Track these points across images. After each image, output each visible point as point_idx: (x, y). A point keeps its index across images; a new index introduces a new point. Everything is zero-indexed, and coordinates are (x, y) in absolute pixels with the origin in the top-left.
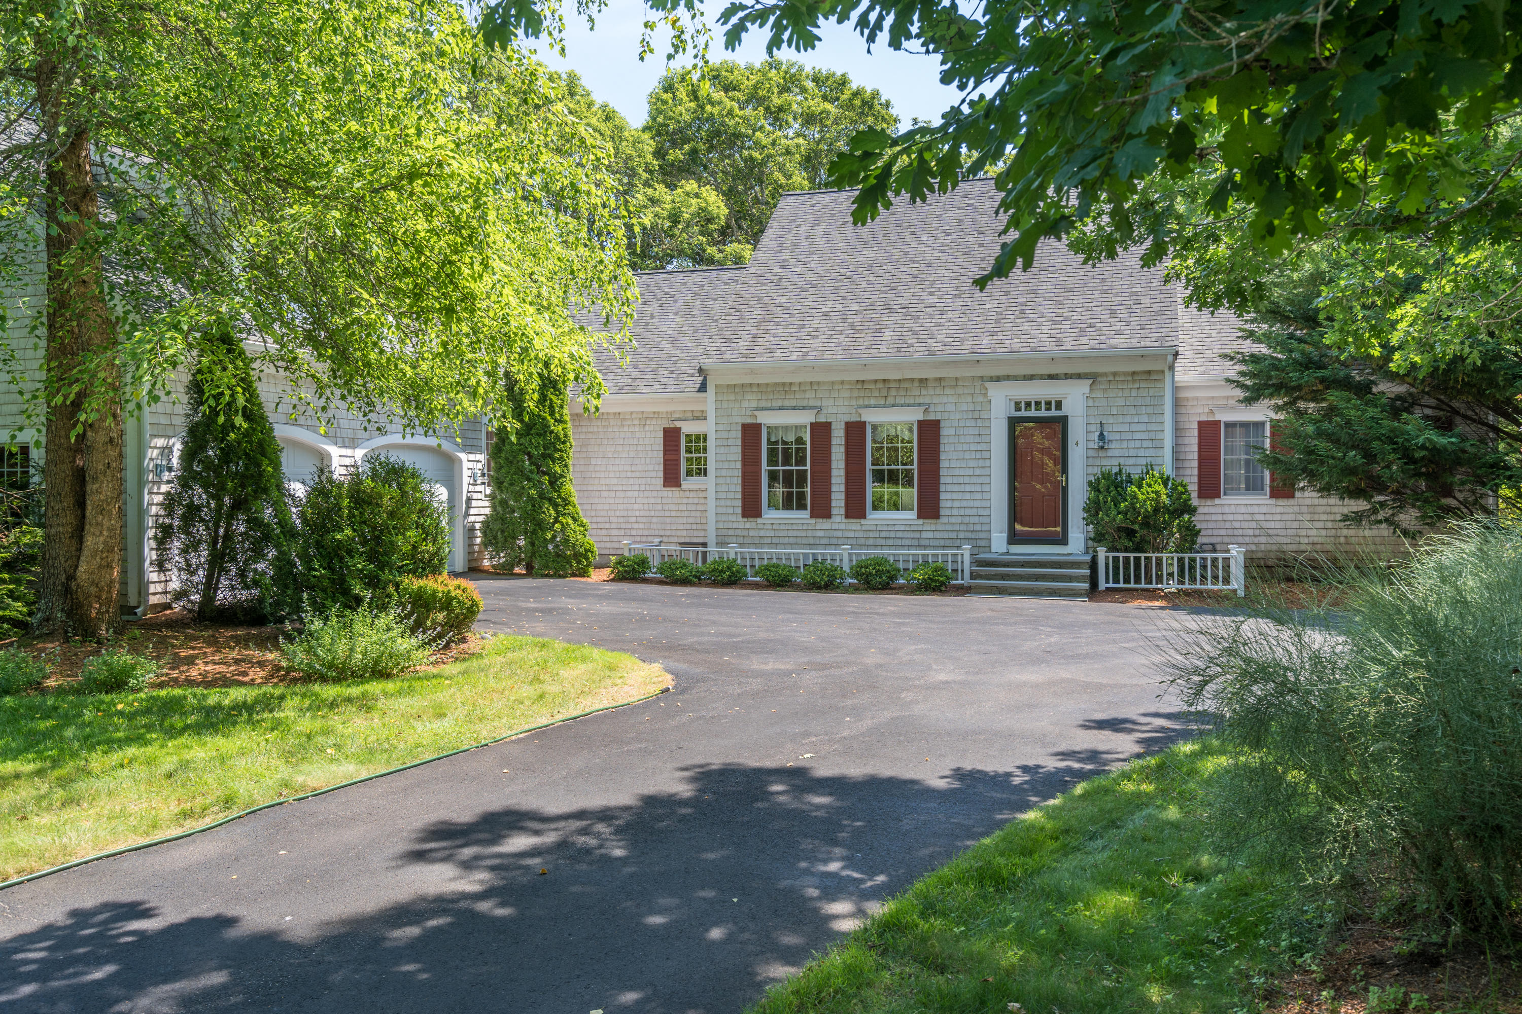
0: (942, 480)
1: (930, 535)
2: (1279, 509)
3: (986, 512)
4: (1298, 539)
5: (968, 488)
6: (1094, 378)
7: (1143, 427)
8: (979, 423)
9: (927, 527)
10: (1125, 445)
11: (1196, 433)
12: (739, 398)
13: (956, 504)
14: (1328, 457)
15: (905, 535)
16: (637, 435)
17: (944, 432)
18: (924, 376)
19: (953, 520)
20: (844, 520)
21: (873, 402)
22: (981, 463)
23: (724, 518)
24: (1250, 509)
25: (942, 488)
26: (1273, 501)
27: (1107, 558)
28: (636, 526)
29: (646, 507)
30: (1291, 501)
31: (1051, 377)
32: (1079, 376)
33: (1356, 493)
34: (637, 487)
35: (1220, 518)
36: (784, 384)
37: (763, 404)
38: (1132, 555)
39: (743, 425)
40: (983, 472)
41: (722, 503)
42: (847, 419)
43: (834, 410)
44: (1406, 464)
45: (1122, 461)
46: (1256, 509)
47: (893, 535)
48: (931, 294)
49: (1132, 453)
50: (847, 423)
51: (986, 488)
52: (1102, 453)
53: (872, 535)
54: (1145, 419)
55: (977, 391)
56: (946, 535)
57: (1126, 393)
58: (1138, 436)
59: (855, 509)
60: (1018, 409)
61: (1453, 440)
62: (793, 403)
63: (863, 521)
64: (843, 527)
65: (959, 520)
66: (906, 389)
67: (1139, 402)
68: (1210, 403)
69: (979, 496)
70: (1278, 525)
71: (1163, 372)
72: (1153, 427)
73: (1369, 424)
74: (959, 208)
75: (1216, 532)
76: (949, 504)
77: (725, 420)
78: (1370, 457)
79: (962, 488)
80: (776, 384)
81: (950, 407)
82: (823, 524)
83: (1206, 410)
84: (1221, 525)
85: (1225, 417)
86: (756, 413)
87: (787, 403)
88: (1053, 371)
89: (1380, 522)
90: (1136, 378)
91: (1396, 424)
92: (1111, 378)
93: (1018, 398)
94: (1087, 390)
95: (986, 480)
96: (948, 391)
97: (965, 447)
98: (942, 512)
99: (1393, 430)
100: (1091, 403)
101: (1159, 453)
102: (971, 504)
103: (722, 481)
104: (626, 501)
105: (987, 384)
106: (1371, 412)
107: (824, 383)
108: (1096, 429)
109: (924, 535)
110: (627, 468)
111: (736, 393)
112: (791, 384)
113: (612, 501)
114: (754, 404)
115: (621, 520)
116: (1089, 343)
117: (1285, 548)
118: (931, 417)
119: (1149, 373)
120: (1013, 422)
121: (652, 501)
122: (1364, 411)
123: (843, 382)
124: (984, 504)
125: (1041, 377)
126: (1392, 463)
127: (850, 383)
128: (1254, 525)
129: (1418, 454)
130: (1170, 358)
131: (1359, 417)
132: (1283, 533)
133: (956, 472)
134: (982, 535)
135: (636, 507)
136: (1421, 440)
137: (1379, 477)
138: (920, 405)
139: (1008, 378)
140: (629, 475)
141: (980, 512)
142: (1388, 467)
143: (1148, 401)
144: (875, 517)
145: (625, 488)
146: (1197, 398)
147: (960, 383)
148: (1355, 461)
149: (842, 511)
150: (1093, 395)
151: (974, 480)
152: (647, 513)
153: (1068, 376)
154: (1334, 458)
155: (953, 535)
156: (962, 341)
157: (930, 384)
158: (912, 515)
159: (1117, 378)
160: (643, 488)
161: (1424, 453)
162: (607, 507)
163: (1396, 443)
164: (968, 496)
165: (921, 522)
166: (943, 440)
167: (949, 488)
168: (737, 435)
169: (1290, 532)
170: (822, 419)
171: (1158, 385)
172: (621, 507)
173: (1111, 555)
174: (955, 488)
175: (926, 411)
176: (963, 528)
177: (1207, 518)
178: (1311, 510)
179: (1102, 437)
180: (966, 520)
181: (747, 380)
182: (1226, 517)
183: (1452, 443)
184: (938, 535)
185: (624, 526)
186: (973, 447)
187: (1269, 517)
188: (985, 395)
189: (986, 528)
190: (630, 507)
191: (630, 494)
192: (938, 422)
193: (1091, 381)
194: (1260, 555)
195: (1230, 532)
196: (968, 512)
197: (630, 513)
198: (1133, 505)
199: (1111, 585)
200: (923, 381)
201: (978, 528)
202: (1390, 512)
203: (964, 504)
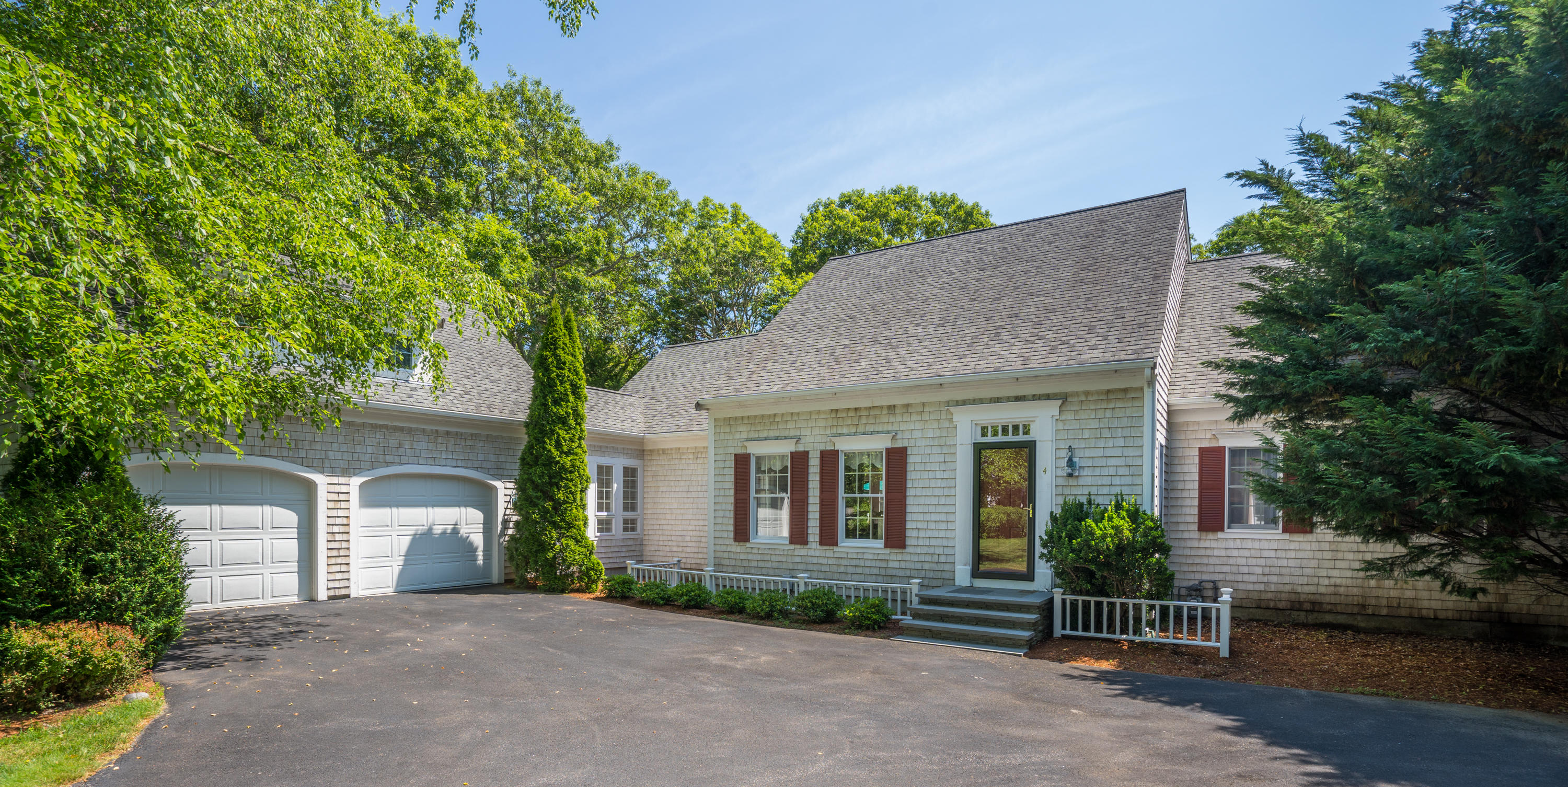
0: (909, 509)
1: (896, 565)
2: (1293, 546)
3: (951, 543)
4: (1316, 580)
5: (934, 517)
6: (1064, 398)
7: (1118, 452)
8: (945, 450)
9: (893, 557)
10: (1098, 472)
11: (1197, 460)
12: (733, 430)
13: (922, 534)
14: (1340, 485)
15: (874, 564)
16: (692, 467)
17: (911, 459)
18: (892, 403)
19: (918, 550)
20: (819, 547)
21: (845, 430)
22: (947, 491)
23: (721, 542)
24: (1257, 545)
25: (908, 517)
26: (1286, 536)
27: (1064, 601)
28: (690, 544)
29: (697, 528)
30: (1309, 537)
31: (1018, 399)
32: (1048, 397)
33: (1387, 534)
34: (691, 511)
35: (1223, 553)
36: (769, 416)
37: (752, 435)
38: (1093, 599)
39: (736, 455)
40: (949, 501)
41: (719, 527)
42: (823, 448)
43: (811, 439)
44: (1463, 495)
45: (1094, 490)
46: (1265, 545)
47: (862, 563)
48: (917, 325)
49: (1106, 481)
50: (822, 452)
51: (951, 518)
52: (1072, 482)
53: (843, 562)
54: (1121, 442)
55: (943, 417)
56: (911, 566)
57: (1100, 414)
58: (1112, 462)
59: (829, 536)
60: (984, 434)
61: (1552, 459)
62: (776, 434)
63: (836, 549)
64: (817, 553)
65: (924, 550)
66: (876, 416)
67: (1115, 423)
68: (1213, 427)
69: (943, 526)
70: (1292, 563)
71: (1142, 389)
72: (1130, 452)
73: (1403, 439)
74: (970, 252)
75: (1218, 569)
76: (915, 534)
77: (721, 451)
78: (1405, 485)
79: (927, 517)
80: (763, 416)
81: (917, 434)
82: (801, 551)
83: (1209, 435)
84: (1225, 560)
85: (1230, 443)
86: (746, 444)
87: (772, 434)
88: (1020, 393)
89: (1422, 573)
90: (1111, 396)
91: (1448, 438)
92: (1083, 398)
93: (984, 423)
94: (1056, 412)
95: (951, 509)
96: (914, 417)
97: (931, 475)
98: (908, 542)
99: (1443, 447)
100: (1061, 426)
101: (1137, 481)
102: (936, 534)
103: (718, 507)
104: (683, 522)
105: (952, 409)
106: (1407, 422)
107: (803, 413)
108: (1064, 454)
109: (891, 565)
110: (684, 495)
111: (731, 426)
112: (775, 415)
113: (673, 523)
114: (745, 436)
115: (680, 538)
116: (1059, 360)
117: (1299, 589)
118: (899, 444)
119: (1125, 390)
120: (979, 449)
121: (701, 523)
122: (1396, 422)
123: (819, 412)
124: (949, 534)
125: (1008, 399)
126: (1441, 493)
127: (825, 412)
128: (1262, 562)
129: (1484, 482)
130: (1148, 372)
131: (1389, 429)
132: (1298, 571)
133: (922, 501)
134: (947, 567)
135: (690, 528)
136: (1492, 460)
137: (1422, 513)
138: (888, 432)
139: (974, 402)
140: (686, 500)
141: (945, 543)
142: (1435, 499)
143: (1124, 422)
144: (846, 545)
145: (682, 512)
146: (1198, 423)
147: (927, 409)
148: (1382, 491)
149: (817, 538)
150: (1063, 418)
151: (940, 509)
152: (698, 534)
153: (1036, 397)
154: (1350, 487)
155: (918, 566)
156: (930, 365)
157: (898, 411)
158: (879, 543)
159: (1090, 398)
160: (695, 511)
161: (1496, 479)
162: (670, 528)
163: (1449, 465)
164: (933, 526)
165: (888, 551)
166: (910, 468)
167: (915, 517)
168: (731, 464)
169: (1308, 572)
170: (801, 448)
171: (1136, 404)
172: (680, 528)
173: (1069, 598)
174: (921, 517)
175: (894, 438)
176: (928, 558)
177: (1209, 552)
178: (1333, 547)
179: (1071, 463)
180: (931, 551)
181: (739, 413)
182: (1229, 553)
183: (1548, 464)
184: (904, 565)
185: (681, 544)
186: (939, 475)
187: (1280, 554)
188: (951, 420)
189: (950, 559)
190: (686, 527)
191: (686, 517)
192: (905, 449)
193: (1060, 402)
194: (1269, 596)
195: (1234, 569)
196: (933, 542)
197: (685, 533)
198: (1087, 542)
199: (1068, 632)
200: (891, 408)
201: (942, 559)
202: (1437, 561)
203: (929, 534)
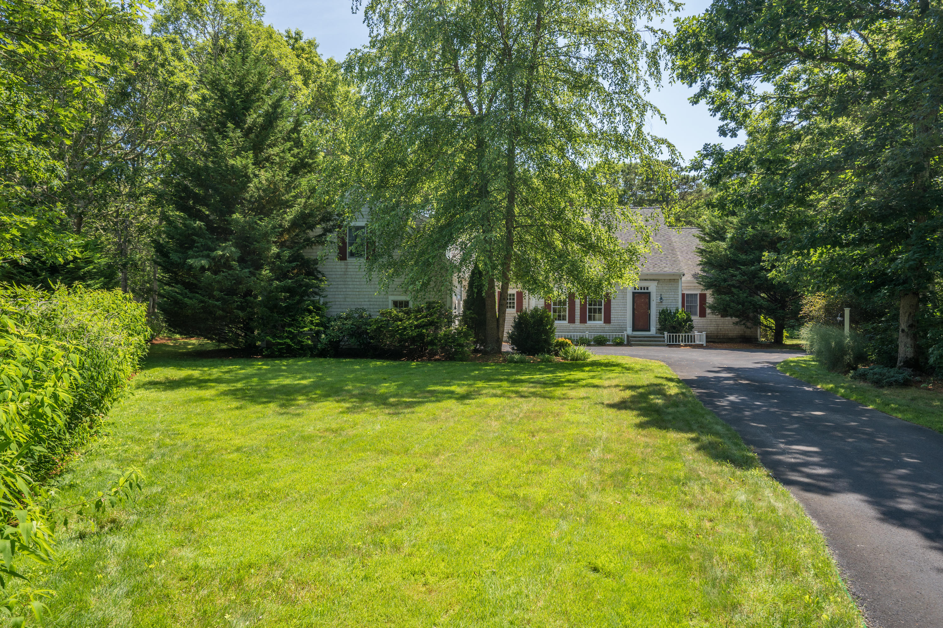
0: (612, 311)
1: (608, 328)
2: (701, 321)
3: (625, 322)
5: (620, 314)
6: (658, 280)
7: (672, 296)
8: (622, 294)
9: (607, 326)
10: (668, 301)
13: (616, 319)
15: (600, 328)
17: (612, 296)
19: (615, 324)
20: (579, 324)
22: (624, 307)
25: (612, 314)
26: (700, 318)
27: (667, 335)
30: (705, 318)
31: (646, 280)
32: (654, 280)
38: (674, 334)
40: (624, 309)
45: (668, 306)
46: (695, 321)
47: (595, 328)
49: (670, 304)
51: (625, 314)
52: (661, 304)
53: (588, 328)
54: (673, 293)
56: (613, 329)
57: (668, 286)
58: (671, 298)
59: (583, 321)
60: (635, 290)
63: (586, 324)
64: (579, 326)
65: (617, 324)
67: (671, 288)
69: (623, 317)
70: (701, 325)
71: (679, 280)
72: (676, 296)
76: (614, 319)
79: (618, 314)
82: (572, 325)
85: (686, 292)
88: (647, 278)
90: (670, 281)
92: (664, 281)
93: (635, 286)
94: (656, 284)
95: (625, 312)
97: (619, 301)
98: (611, 321)
100: (658, 288)
101: (677, 304)
102: (620, 319)
108: (659, 296)
109: (606, 328)
116: (657, 270)
119: (675, 280)
120: (634, 294)
124: (625, 319)
125: (643, 280)
130: (682, 276)
132: (703, 328)
133: (616, 309)
134: (624, 329)
143: (674, 288)
144: (589, 323)
149: (579, 321)
150: (658, 286)
151: (622, 312)
153: (651, 280)
155: (615, 329)
158: (602, 322)
159: (666, 281)
164: (619, 317)
165: (605, 324)
166: (612, 299)
167: (614, 314)
169: (705, 328)
171: (677, 283)
173: (669, 334)
174: (616, 314)
176: (618, 326)
178: (711, 321)
179: (661, 299)
180: (619, 324)
184: (610, 329)
186: (621, 302)
187: (698, 323)
189: (625, 326)
193: (657, 282)
194: (712, 334)
196: (619, 321)
199: (669, 343)
201: (623, 326)
203: (618, 319)
